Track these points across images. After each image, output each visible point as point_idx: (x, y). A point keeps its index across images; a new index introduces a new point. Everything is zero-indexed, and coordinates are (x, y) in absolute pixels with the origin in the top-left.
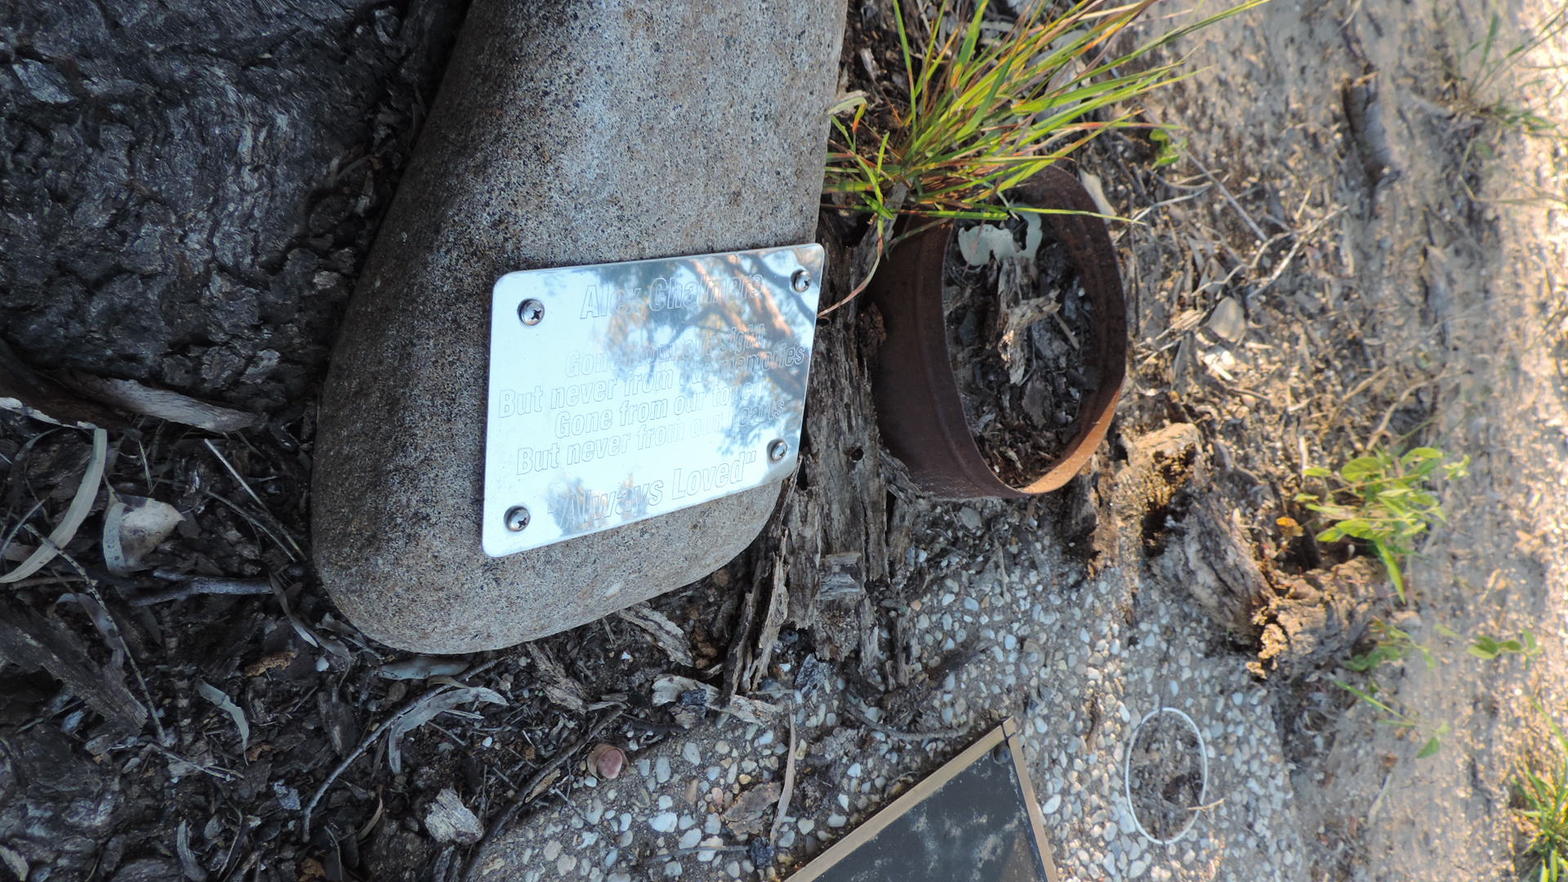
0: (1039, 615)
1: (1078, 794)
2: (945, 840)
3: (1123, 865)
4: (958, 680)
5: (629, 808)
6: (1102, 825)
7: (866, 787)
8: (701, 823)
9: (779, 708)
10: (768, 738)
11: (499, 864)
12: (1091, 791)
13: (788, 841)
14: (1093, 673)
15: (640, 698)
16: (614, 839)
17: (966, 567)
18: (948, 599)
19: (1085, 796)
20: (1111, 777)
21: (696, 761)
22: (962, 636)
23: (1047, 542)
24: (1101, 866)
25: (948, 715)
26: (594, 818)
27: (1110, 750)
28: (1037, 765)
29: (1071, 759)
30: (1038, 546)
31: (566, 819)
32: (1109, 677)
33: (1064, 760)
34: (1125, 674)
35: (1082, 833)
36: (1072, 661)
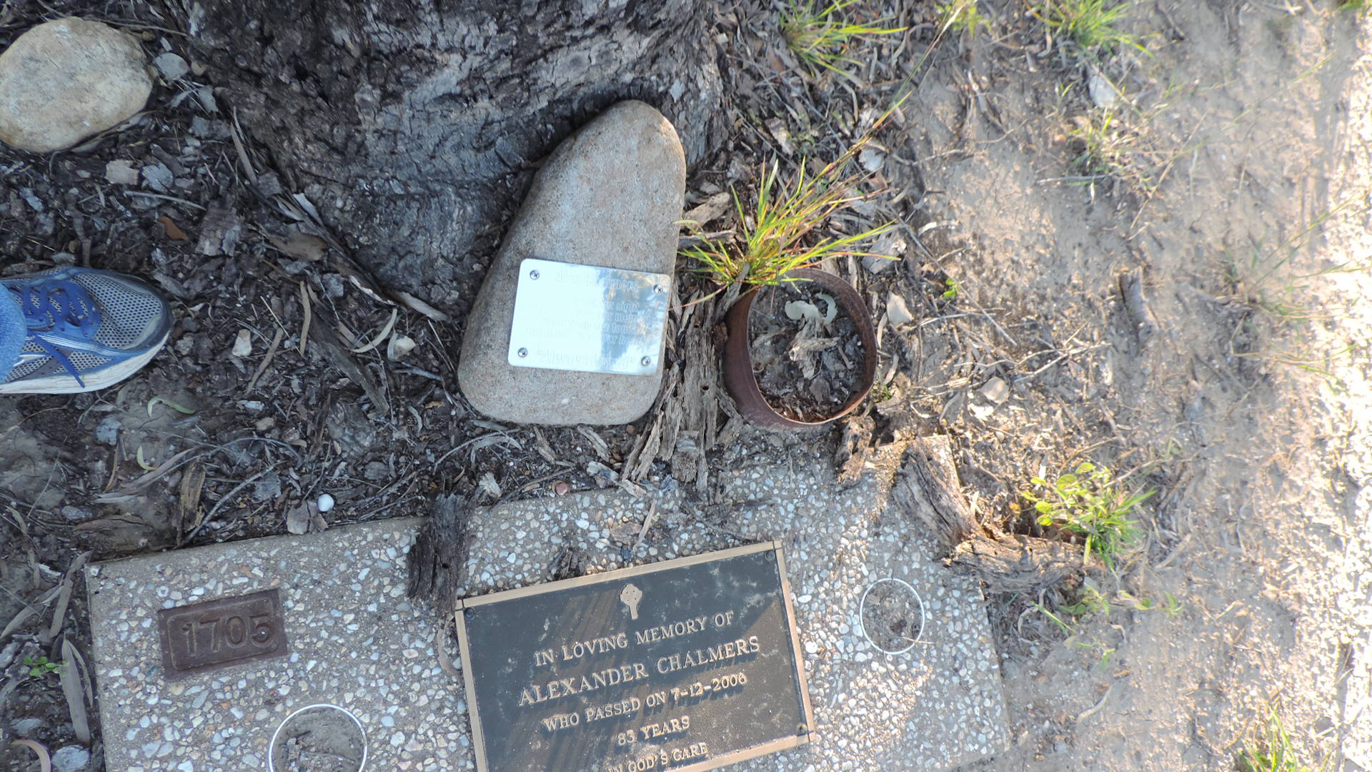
0: (812, 499)
1: (824, 601)
2: (728, 585)
3: (850, 648)
4: (754, 516)
5: (567, 511)
6: (839, 623)
7: (690, 546)
8: (600, 531)
9: (649, 495)
10: (641, 506)
11: (506, 512)
12: (834, 603)
13: (643, 555)
14: (844, 541)
15: (581, 468)
16: (558, 522)
17: (770, 464)
18: (755, 476)
19: (829, 603)
20: (849, 601)
21: (603, 503)
22: (760, 495)
23: (825, 466)
24: (833, 644)
25: (745, 530)
26: (551, 510)
27: (851, 586)
28: (799, 575)
29: (822, 581)
30: (818, 467)
31: (538, 506)
32: (858, 548)
33: (817, 579)
34: (868, 549)
35: (822, 621)
36: (830, 530)
